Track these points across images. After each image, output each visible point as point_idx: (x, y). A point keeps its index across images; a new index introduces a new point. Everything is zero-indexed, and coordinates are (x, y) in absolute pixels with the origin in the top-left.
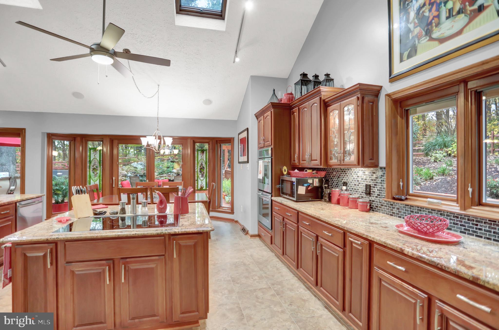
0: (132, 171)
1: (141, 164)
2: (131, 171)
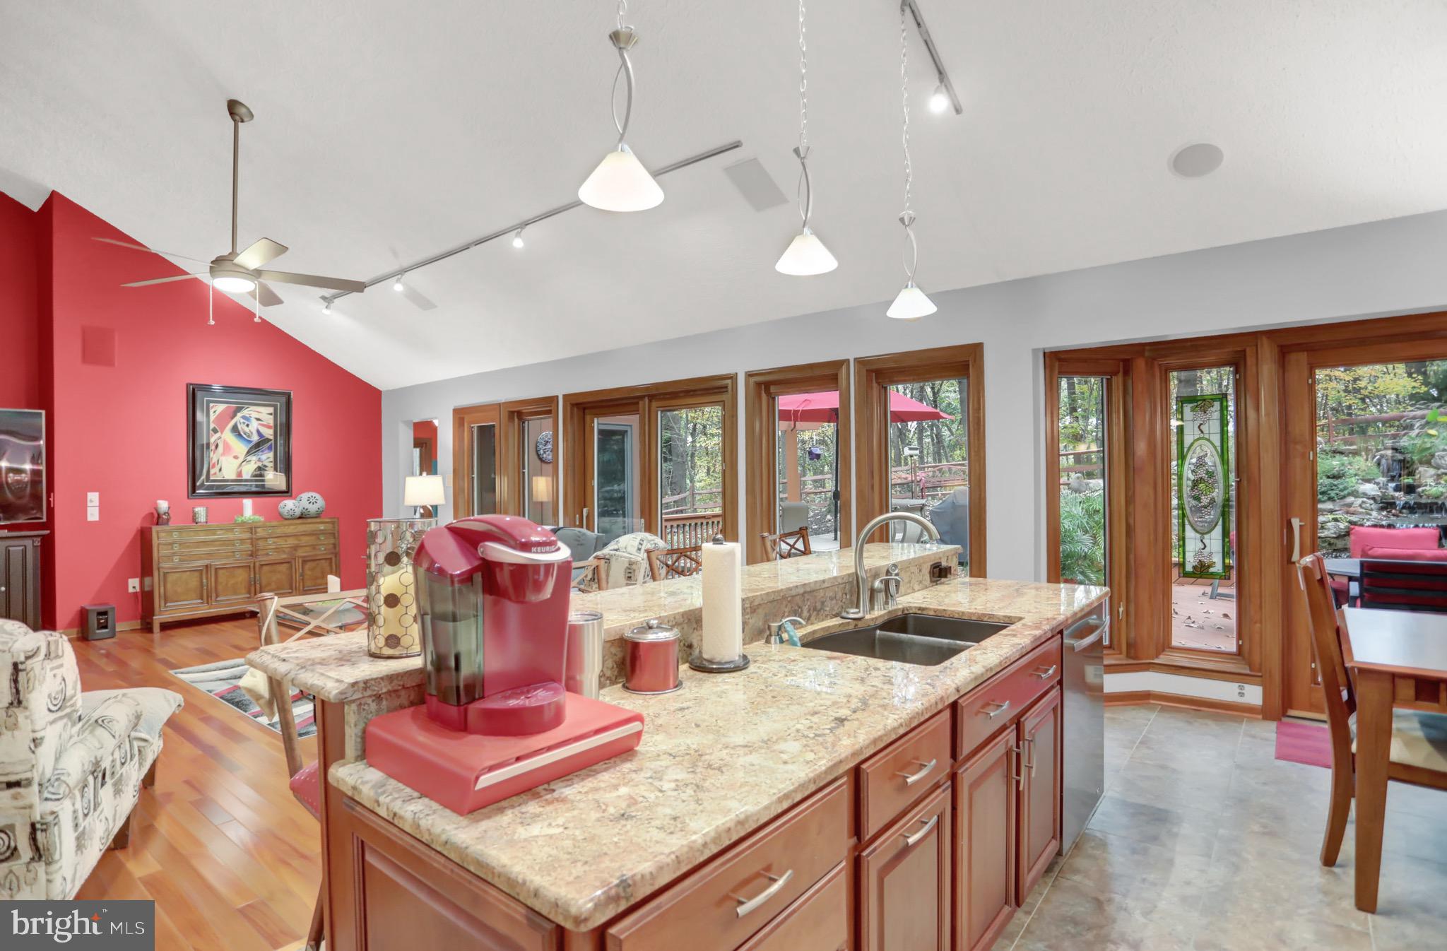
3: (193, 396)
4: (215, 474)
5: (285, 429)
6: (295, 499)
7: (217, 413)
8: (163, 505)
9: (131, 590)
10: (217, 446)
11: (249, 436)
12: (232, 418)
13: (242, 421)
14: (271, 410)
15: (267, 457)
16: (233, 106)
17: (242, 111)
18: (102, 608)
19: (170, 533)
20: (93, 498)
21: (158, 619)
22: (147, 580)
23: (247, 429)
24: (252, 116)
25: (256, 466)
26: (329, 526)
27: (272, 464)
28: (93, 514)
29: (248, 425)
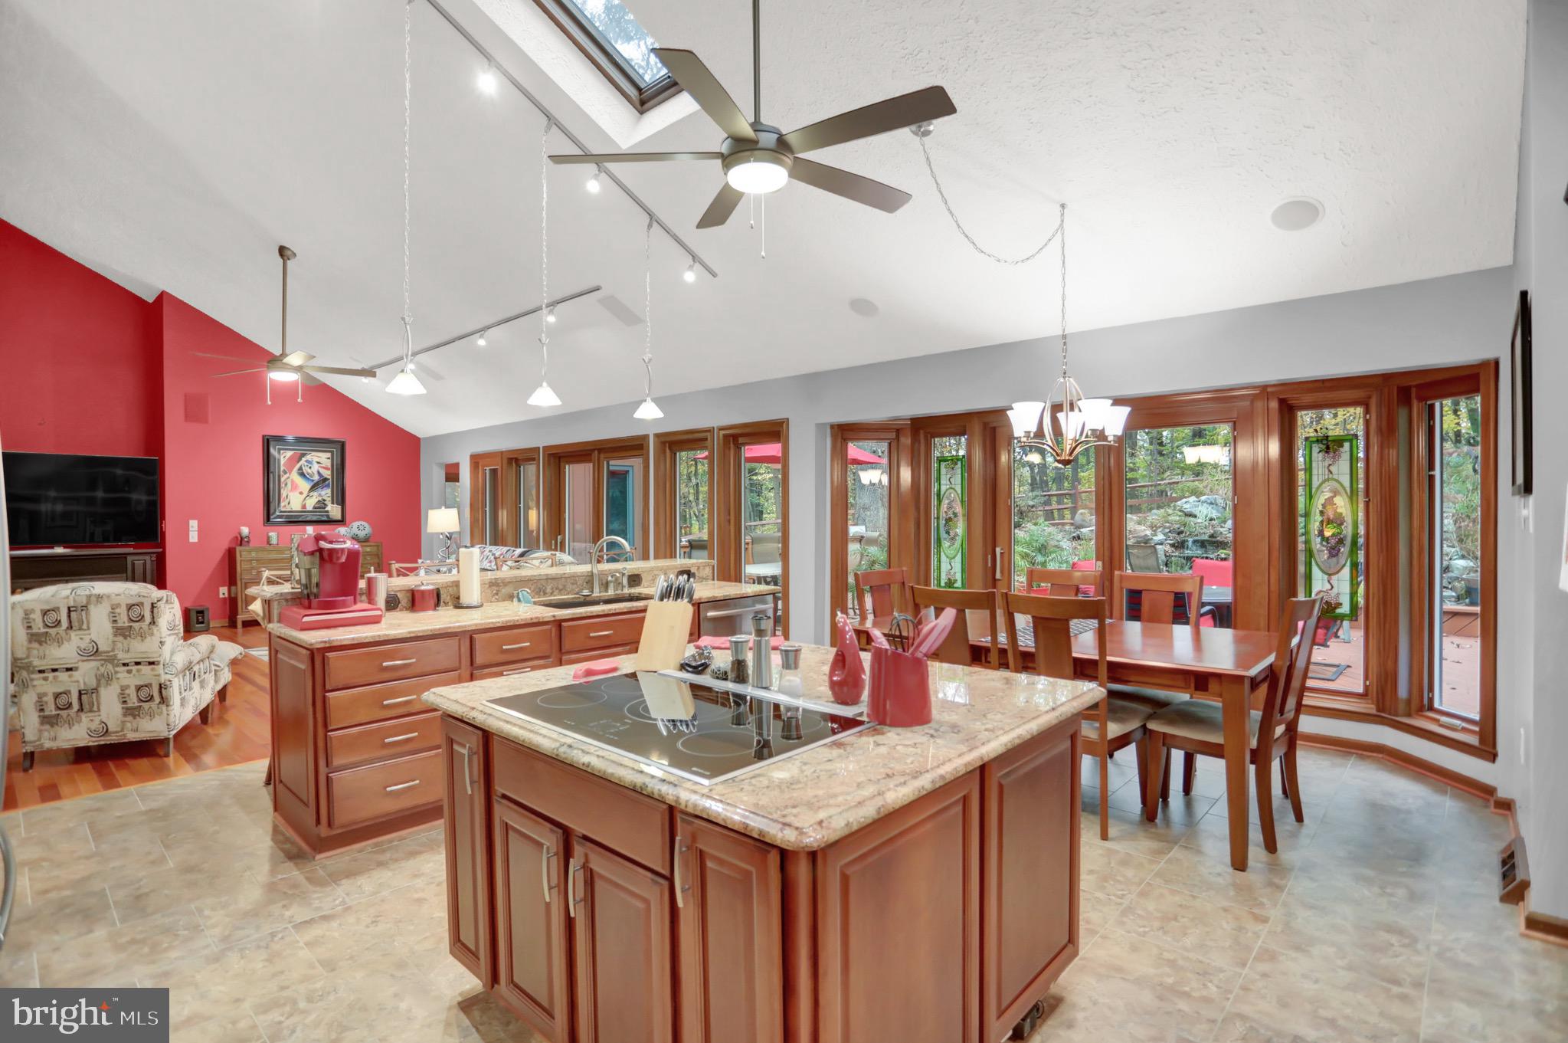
0: (1168, 528)
1: (1211, 503)
2: (1167, 525)
3: (267, 442)
4: (285, 506)
5: (340, 468)
6: (348, 527)
7: (287, 458)
8: (245, 531)
9: (221, 596)
10: (286, 485)
11: (311, 476)
12: (298, 462)
13: (306, 464)
14: (329, 455)
15: (326, 493)
16: (282, 251)
17: (289, 253)
18: (200, 609)
19: (250, 551)
20: (194, 524)
21: (241, 618)
22: (233, 588)
23: (309, 471)
24: (295, 255)
25: (317, 500)
26: (374, 549)
27: (330, 499)
28: (193, 537)
29: (310, 468)
